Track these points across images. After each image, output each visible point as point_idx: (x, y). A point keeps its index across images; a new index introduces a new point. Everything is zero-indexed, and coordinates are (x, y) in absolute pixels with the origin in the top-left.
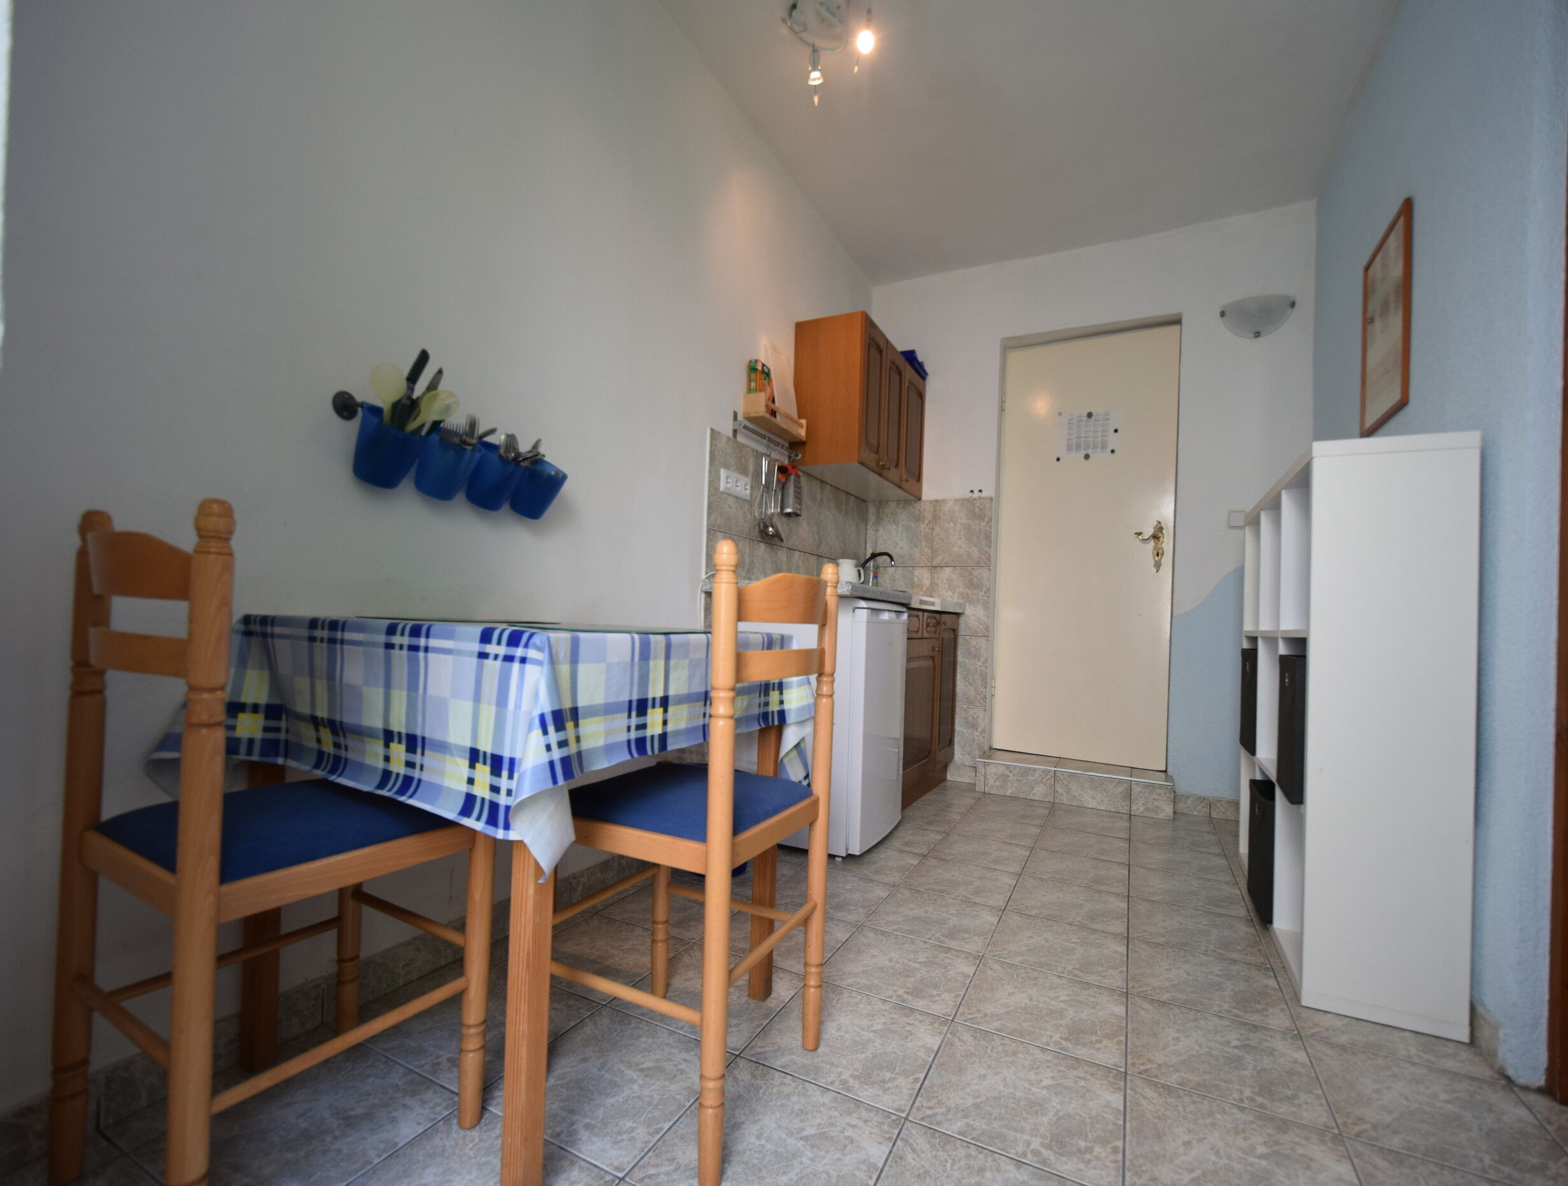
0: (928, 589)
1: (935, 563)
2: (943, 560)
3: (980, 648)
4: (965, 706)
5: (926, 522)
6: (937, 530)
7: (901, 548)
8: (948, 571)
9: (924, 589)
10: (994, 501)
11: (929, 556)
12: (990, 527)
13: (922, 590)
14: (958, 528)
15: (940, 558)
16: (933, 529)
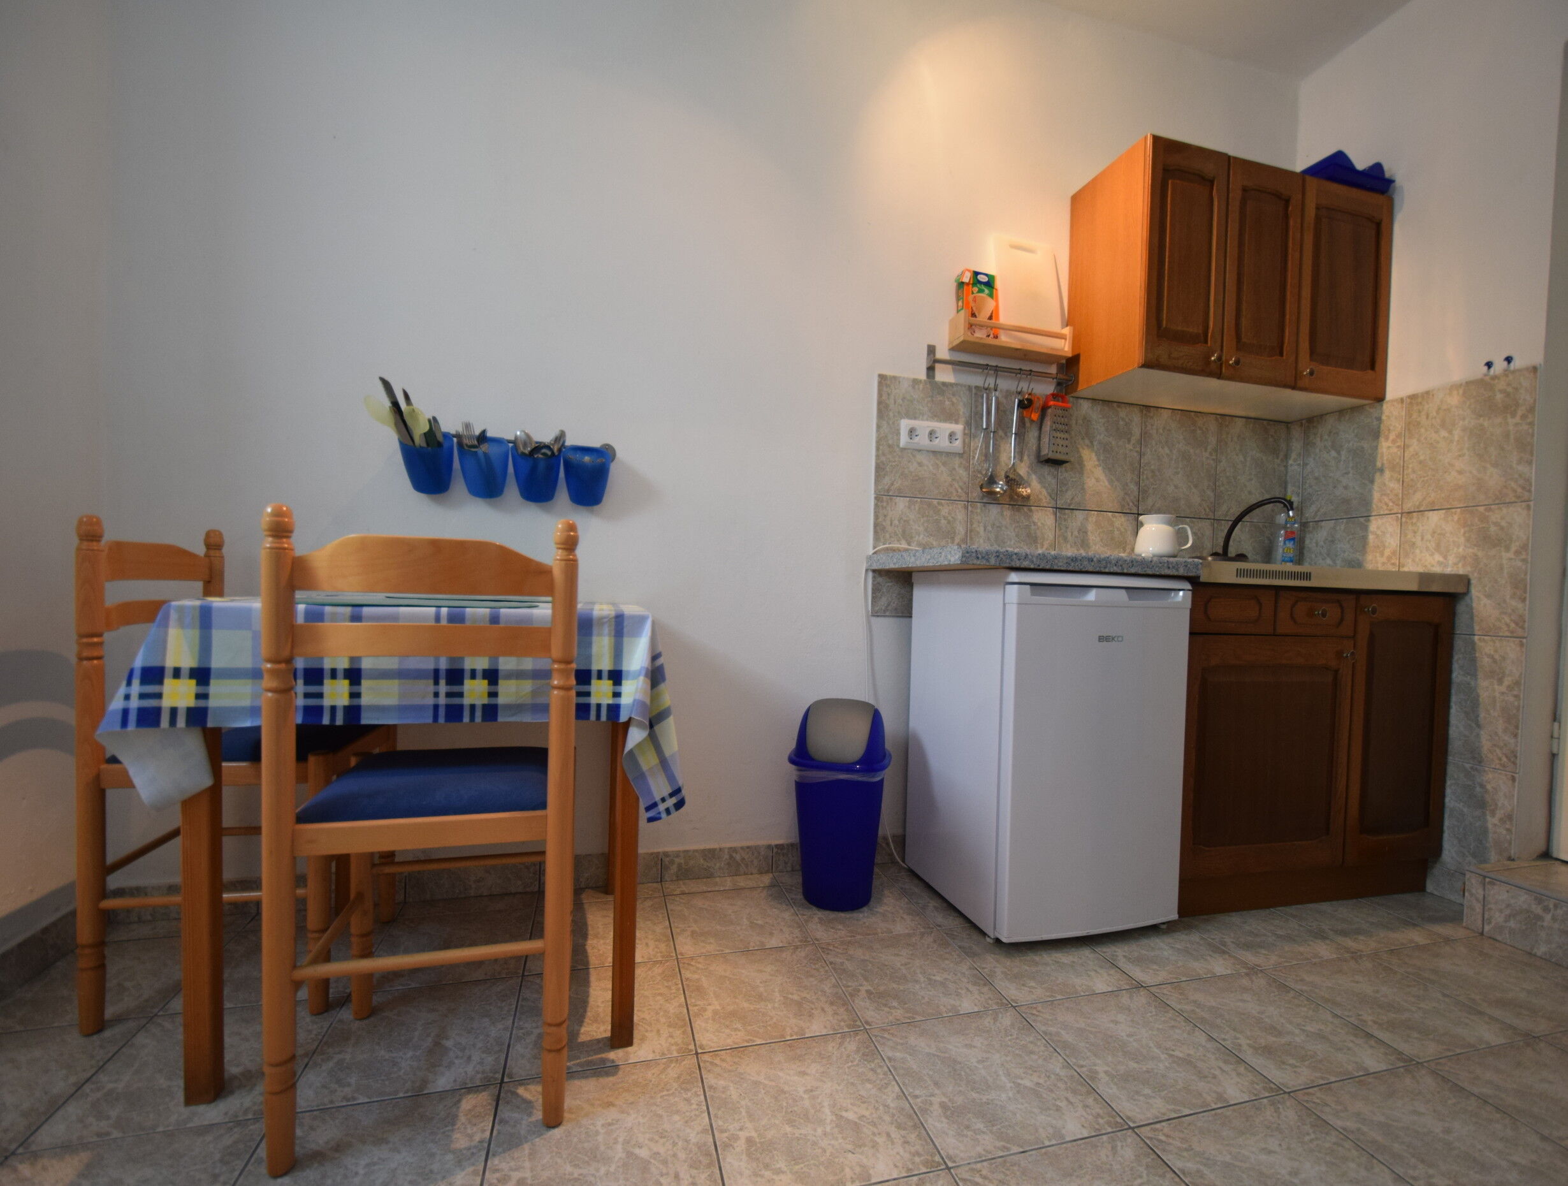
0: (1394, 553)
1: (1408, 506)
2: (1424, 499)
3: (1504, 658)
4: (1468, 766)
5: (1392, 436)
6: (1414, 445)
7: (1346, 488)
8: (1434, 518)
9: (1387, 552)
10: (1538, 374)
11: (1397, 495)
12: (1531, 424)
13: (1382, 555)
14: (1456, 438)
15: (1418, 497)
16: (1405, 447)
